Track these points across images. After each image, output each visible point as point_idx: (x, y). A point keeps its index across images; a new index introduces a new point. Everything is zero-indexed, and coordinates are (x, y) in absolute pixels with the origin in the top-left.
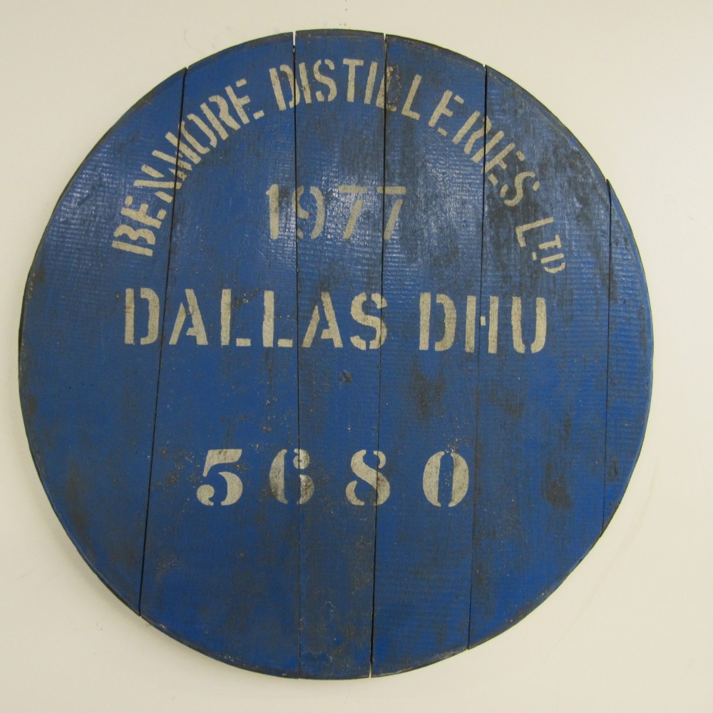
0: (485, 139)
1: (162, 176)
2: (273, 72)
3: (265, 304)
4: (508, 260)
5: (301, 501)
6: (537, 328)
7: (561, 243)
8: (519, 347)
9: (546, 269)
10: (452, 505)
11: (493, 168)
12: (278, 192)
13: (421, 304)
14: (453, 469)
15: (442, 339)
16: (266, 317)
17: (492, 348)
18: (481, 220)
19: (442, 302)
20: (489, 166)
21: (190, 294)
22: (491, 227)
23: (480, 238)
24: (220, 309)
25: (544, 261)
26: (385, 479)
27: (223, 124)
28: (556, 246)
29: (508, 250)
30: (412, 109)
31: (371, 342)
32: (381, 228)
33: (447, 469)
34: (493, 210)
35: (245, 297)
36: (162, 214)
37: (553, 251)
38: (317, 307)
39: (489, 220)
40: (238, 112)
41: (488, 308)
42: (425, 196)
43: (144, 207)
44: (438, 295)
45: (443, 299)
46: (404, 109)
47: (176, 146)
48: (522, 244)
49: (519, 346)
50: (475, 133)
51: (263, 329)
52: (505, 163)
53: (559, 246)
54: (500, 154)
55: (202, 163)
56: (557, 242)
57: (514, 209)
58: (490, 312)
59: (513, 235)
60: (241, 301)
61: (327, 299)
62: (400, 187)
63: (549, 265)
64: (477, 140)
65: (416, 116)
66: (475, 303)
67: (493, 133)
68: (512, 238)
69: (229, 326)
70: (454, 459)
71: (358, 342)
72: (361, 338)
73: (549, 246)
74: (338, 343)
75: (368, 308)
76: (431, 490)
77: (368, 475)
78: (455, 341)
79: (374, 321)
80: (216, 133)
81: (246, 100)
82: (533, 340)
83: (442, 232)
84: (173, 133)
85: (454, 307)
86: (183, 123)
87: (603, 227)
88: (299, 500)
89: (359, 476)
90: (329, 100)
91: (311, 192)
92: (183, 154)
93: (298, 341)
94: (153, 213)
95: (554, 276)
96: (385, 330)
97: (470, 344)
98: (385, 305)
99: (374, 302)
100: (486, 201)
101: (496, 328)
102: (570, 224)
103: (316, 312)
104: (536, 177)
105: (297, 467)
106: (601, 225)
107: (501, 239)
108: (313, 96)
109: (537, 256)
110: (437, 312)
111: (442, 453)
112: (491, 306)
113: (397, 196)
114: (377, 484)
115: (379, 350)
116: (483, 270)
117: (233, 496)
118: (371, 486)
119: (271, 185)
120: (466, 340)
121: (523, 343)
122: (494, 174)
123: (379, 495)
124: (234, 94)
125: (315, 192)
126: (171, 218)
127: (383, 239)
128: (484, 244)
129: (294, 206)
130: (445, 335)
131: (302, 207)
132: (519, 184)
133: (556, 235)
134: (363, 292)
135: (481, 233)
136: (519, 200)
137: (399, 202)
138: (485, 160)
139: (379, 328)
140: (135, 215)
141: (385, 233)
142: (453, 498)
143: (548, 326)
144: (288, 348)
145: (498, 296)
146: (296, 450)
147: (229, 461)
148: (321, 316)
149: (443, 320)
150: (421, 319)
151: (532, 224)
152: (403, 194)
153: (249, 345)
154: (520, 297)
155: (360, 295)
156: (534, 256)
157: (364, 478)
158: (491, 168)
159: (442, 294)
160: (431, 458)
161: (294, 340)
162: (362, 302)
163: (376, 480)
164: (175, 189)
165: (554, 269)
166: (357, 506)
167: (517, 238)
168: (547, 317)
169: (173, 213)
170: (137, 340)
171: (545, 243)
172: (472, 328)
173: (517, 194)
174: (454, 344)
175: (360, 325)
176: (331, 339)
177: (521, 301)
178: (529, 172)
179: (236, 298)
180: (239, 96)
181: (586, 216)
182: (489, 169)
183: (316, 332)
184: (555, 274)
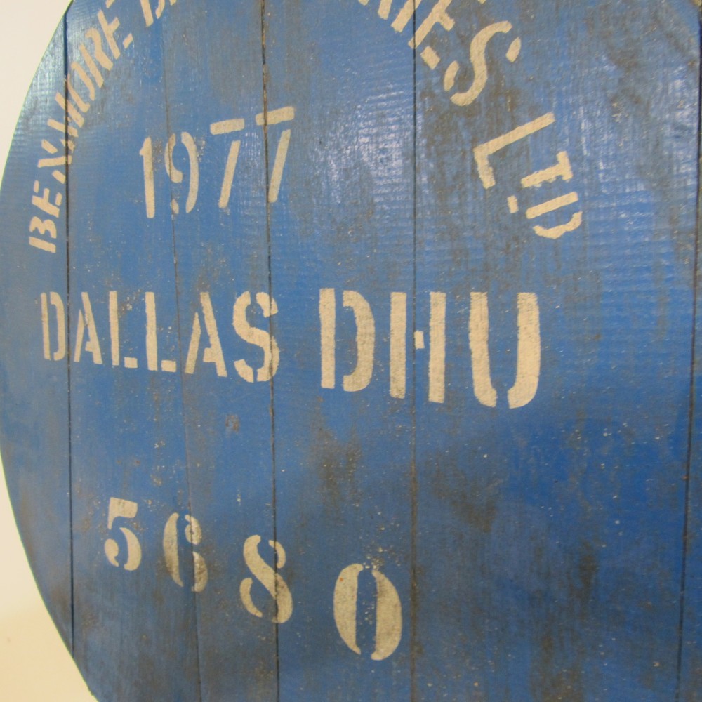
1: (56, 150)
3: (147, 311)
4: (461, 218)
5: (198, 587)
6: (521, 357)
7: (572, 170)
8: (485, 393)
9: (539, 230)
10: (376, 657)
11: (431, 33)
12: (151, 148)
13: (321, 308)
14: (375, 600)
15: (353, 371)
16: (148, 328)
17: (436, 393)
18: (411, 145)
19: (352, 305)
20: (423, 31)
21: (85, 296)
22: (429, 155)
23: (411, 180)
24: (108, 317)
25: (534, 212)
26: (286, 586)
27: (99, 66)
28: (559, 178)
29: (460, 198)
31: (259, 370)
33: (367, 595)
34: (433, 119)
35: (128, 302)
36: (59, 198)
37: (549, 190)
38: (197, 315)
39: (425, 141)
40: (110, 44)
41: (427, 316)
43: (47, 192)
44: (345, 293)
45: (355, 301)
47: (64, 108)
48: (488, 181)
49: (485, 391)
51: (147, 346)
52: (451, 16)
53: (567, 175)
55: (86, 125)
56: (563, 168)
57: (469, 111)
58: (431, 324)
59: (468, 164)
60: (126, 308)
61: (206, 302)
62: (286, 109)
63: (546, 220)
66: (404, 306)
68: (469, 171)
69: (117, 340)
70: (377, 580)
71: (243, 369)
72: (247, 363)
73: (545, 178)
74: (222, 371)
75: (254, 316)
76: (345, 622)
77: (267, 577)
78: (373, 375)
79: (260, 338)
80: (94, 82)
81: (115, 24)
82: (511, 383)
83: (347, 177)
84: (61, 93)
85: (370, 314)
86: (69, 75)
88: (193, 585)
89: (254, 573)
91: (183, 141)
92: (71, 118)
93: (181, 366)
94: (52, 200)
95: (553, 244)
96: (277, 352)
97: (398, 385)
98: (275, 311)
99: (258, 306)
100: (419, 105)
101: (442, 355)
103: (197, 322)
104: (511, 31)
105: (189, 541)
107: (449, 176)
109: (520, 203)
110: (346, 321)
111: (359, 567)
112: (433, 312)
113: (283, 126)
114: (276, 591)
115: (270, 384)
116: (417, 242)
117: (133, 563)
118: (268, 592)
119: (144, 140)
120: (392, 374)
121: (494, 387)
122: (431, 45)
123: (279, 608)
124: (105, 20)
125: (187, 140)
126: (65, 202)
127: (268, 202)
128: (418, 190)
129: (167, 166)
130: (358, 365)
131: (175, 165)
132: (479, 54)
133: (558, 152)
134: (246, 290)
135: (411, 170)
136: (481, 90)
137: (286, 134)
138: (415, 22)
139: (269, 347)
140: (41, 203)
141: (270, 190)
142: (377, 646)
143: (543, 354)
144: (172, 373)
145: (444, 292)
146: (187, 517)
147: (127, 515)
148: (201, 328)
149: (355, 338)
150: (322, 334)
151: (507, 135)
152: (290, 119)
153: (136, 366)
154: (485, 293)
155: (243, 295)
156: (513, 204)
157: (259, 577)
158: (425, 34)
159: (351, 289)
160: (344, 571)
161: (177, 363)
162: (246, 306)
163: (274, 584)
164: (67, 165)
165: (556, 228)
166: (254, 616)
167: (478, 172)
168: (542, 335)
169: (67, 197)
170: (52, 354)
171: (534, 174)
172: (400, 354)
173: (476, 76)
174: (372, 380)
175: (244, 342)
176: (214, 363)
177: (488, 299)
178: (498, 24)
179: (121, 303)
180: (109, 20)
181: (633, 96)
182: (423, 37)
183: (198, 352)
184: (558, 239)
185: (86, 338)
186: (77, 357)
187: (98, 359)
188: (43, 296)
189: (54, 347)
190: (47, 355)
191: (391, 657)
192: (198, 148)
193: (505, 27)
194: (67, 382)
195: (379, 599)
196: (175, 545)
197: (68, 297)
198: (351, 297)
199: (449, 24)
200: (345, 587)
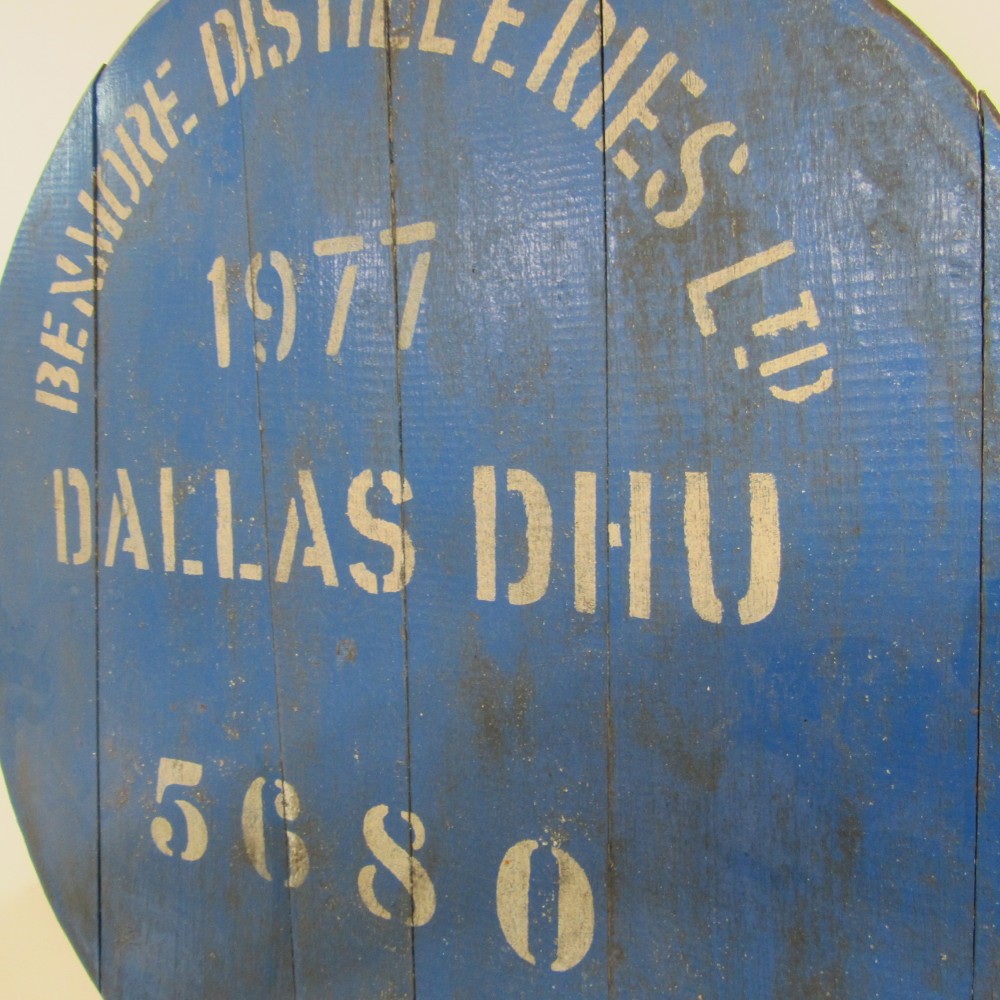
0: (603, 59)
1: (79, 270)
2: (206, 30)
3: (218, 496)
4: (671, 374)
5: (295, 880)
6: (754, 556)
7: (820, 314)
8: (707, 605)
9: (777, 392)
10: (558, 967)
11: (625, 133)
12: (224, 273)
13: (476, 493)
14: (557, 888)
15: (522, 576)
16: (220, 520)
17: (640, 606)
18: (601, 278)
19: (520, 489)
20: (615, 130)
21: (123, 475)
22: (625, 292)
23: (600, 324)
24: (158, 503)
25: (768, 368)
26: (426, 875)
27: (145, 156)
28: (803, 325)
29: (669, 348)
30: (439, 33)
31: (385, 577)
32: (392, 322)
33: (544, 883)
34: (631, 244)
35: (190, 483)
36: (84, 337)
37: (791, 340)
38: (293, 501)
39: (619, 273)
40: (163, 128)
41: (625, 503)
42: (473, 235)
43: (64, 328)
44: (510, 472)
45: (522, 481)
46: (423, 38)
47: (91, 211)
48: (707, 326)
49: (708, 602)
50: (577, 52)
51: (219, 543)
52: (654, 111)
53: (813, 322)
54: (640, 91)
55: (124, 236)
56: (807, 312)
57: (682, 235)
58: (631, 513)
59: (680, 304)
60: (186, 491)
61: (307, 484)
62: (424, 225)
63: (785, 379)
64: (583, 69)
65: (446, 46)
66: (593, 490)
67: (619, 40)
68: (681, 314)
69: (173, 536)
70: (559, 861)
71: (363, 577)
72: (369, 568)
73: (783, 325)
74: (330, 578)
75: (378, 503)
76: (513, 921)
77: (398, 862)
78: (550, 582)
79: (387, 533)
80: (137, 176)
81: (171, 101)
82: (743, 592)
83: (513, 318)
84: (88, 192)
85: (546, 501)
86: (99, 168)
87: (956, 248)
88: (287, 877)
89: (378, 858)
90: (289, 61)
91: (273, 263)
92: (102, 226)
93: (270, 571)
94: (72, 339)
95: (800, 410)
96: (411, 551)
97: (586, 595)
98: (409, 496)
99: (385, 489)
100: (611, 226)
101: (647, 556)
102: (845, 253)
103: (293, 511)
104: (736, 134)
105: (281, 816)
106: (949, 241)
107: (654, 321)
108: (265, 61)
109: (750, 356)
110: (511, 511)
111: (533, 845)
112: (634, 498)
113: (420, 246)
114: (412, 881)
115: (402, 596)
116: (609, 405)
117: (196, 847)
118: (401, 884)
119: (214, 260)
120: (577, 581)
121: (718, 597)
122: (627, 150)
123: (416, 905)
124: (155, 95)
125: (279, 261)
126: (93, 342)
127: (397, 348)
128: (610, 337)
129: (249, 296)
130: (529, 568)
131: (261, 296)
132: (693, 162)
133: (801, 291)
134: (366, 468)
135: (601, 311)
136: (695, 209)
137: (424, 259)
138: (603, 118)
139: (400, 546)
140: (55, 343)
141: (401, 333)
142: (559, 951)
143: (785, 552)
144: (257, 581)
145: (649, 472)
146: (278, 783)
147: (186, 783)
148: (300, 520)
149: (524, 532)
150: (477, 528)
151: (732, 268)
152: (430, 238)
153: (200, 572)
154: (705, 473)
155: (362, 474)
156: (741, 358)
157: (386, 864)
158: (619, 134)
159: (518, 468)
160: (510, 850)
161: (264, 569)
162: (366, 490)
163: (409, 873)
164: (95, 290)
165: (800, 389)
166: (379, 919)
167: (693, 314)
168: (782, 527)
169: (96, 336)
170: (70, 556)
171: (769, 319)
172: (588, 554)
173: (689, 190)
174: (550, 589)
175: (364, 539)
176: (319, 567)
177: (709, 482)
178: (718, 124)
179: (179, 484)
180: (162, 95)
181: (896, 223)
182: (615, 138)
183: (295, 552)
184: (802, 403)
185: (124, 532)
186: (109, 560)
187: (142, 562)
188: (57, 474)
189: (74, 545)
190: (62, 557)
191: (578, 967)
192: (296, 273)
193: (727, 129)
194: (93, 595)
195: (561, 887)
196: (259, 822)
197: (96, 475)
198: (519, 478)
199: (651, 122)
200: (513, 873)
